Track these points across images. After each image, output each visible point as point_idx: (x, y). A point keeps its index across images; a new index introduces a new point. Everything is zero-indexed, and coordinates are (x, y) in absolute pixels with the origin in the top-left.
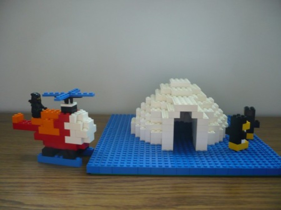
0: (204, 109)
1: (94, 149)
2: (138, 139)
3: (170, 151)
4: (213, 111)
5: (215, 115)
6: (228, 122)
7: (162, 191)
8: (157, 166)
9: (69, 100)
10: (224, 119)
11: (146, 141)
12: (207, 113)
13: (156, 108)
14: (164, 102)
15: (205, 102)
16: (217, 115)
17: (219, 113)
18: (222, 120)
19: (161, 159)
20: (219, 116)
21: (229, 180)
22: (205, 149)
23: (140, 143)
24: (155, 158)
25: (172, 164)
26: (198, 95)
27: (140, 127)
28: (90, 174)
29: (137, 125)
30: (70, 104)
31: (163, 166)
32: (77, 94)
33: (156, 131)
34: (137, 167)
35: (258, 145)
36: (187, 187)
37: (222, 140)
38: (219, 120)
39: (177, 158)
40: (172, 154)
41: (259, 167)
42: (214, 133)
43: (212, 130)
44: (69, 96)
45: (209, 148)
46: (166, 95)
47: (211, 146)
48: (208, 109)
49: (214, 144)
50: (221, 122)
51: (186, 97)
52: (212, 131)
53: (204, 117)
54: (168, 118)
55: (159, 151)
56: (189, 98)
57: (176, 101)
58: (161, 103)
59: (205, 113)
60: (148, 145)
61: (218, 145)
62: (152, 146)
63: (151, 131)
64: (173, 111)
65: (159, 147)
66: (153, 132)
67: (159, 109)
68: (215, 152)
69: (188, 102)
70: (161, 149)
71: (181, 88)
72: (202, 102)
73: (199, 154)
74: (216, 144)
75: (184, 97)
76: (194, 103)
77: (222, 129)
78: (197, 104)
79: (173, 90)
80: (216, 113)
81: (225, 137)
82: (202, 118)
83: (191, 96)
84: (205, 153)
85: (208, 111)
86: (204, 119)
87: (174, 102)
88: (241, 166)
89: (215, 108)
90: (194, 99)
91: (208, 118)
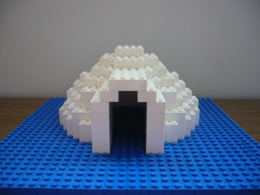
0: (162, 87)
2: (65, 133)
3: (105, 155)
4: (175, 91)
5: (179, 96)
6: (199, 108)
10: (193, 103)
11: (75, 137)
12: (165, 94)
13: (90, 87)
14: (101, 78)
15: (165, 77)
16: (182, 97)
17: (186, 95)
18: (189, 105)
19: (84, 170)
20: (185, 98)
22: (161, 150)
24: (73, 170)
25: (98, 181)
26: (154, 67)
27: (67, 116)
29: (65, 113)
31: (83, 185)
33: (87, 121)
34: (35, 187)
35: (244, 143)
37: (189, 134)
38: (186, 105)
40: (105, 161)
42: (177, 124)
43: (174, 120)
45: (168, 148)
46: (106, 67)
47: (172, 144)
48: (168, 88)
49: (176, 141)
50: (189, 107)
51: (134, 69)
52: (172, 122)
53: (157, 101)
54: (99, 101)
55: (88, 154)
56: (138, 71)
57: (115, 74)
58: (98, 79)
59: (161, 94)
60: (75, 143)
61: (182, 143)
62: (81, 145)
63: (80, 122)
64: (107, 90)
65: (89, 146)
66: (82, 123)
67: (93, 88)
68: (177, 156)
69: (132, 76)
70: (90, 152)
71: (129, 58)
72: (159, 77)
73: (150, 161)
74: (179, 141)
75: (132, 69)
76: (141, 77)
77: (190, 118)
78: (145, 79)
79: (116, 59)
80: (181, 94)
81: (194, 129)
82: (155, 102)
83: (142, 69)
84: (160, 159)
85: (168, 90)
86: (158, 103)
87: (111, 77)
88: (217, 184)
89: (179, 86)
90: (146, 72)
91: (164, 101)
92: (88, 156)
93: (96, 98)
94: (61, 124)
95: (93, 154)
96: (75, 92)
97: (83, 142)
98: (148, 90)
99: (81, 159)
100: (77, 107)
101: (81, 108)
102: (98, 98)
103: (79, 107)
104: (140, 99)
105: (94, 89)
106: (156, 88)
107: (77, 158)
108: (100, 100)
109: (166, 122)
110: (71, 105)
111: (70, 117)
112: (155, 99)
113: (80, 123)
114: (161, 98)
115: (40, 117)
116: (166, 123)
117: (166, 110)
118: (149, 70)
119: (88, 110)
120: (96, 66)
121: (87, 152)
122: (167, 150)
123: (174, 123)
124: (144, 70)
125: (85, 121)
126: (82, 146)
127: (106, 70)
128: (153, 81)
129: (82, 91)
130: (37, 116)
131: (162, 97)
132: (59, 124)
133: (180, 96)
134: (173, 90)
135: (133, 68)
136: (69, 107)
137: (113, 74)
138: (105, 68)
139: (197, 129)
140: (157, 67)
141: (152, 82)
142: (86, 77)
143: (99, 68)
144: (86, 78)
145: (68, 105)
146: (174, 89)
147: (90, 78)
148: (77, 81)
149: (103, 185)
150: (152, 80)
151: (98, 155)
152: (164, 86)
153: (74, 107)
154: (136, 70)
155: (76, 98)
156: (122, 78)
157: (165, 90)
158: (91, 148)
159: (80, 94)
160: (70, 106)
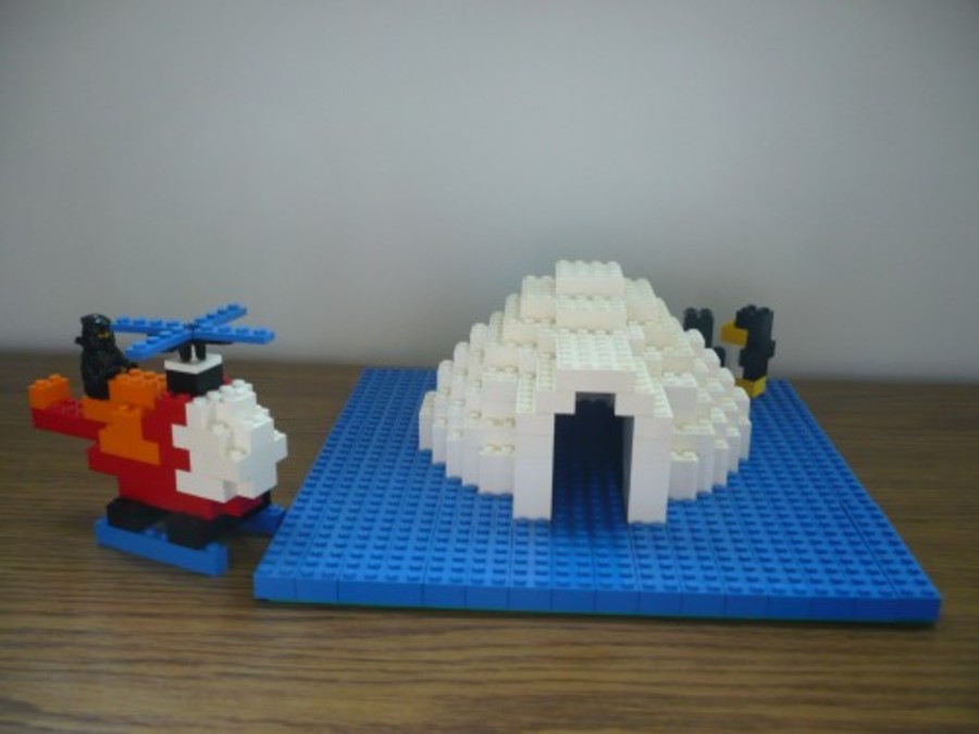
0: (666, 375)
1: (283, 515)
2: (439, 472)
3: (540, 524)
4: (695, 385)
5: (702, 395)
6: (751, 419)
7: (496, 670)
8: (488, 578)
9: (193, 349)
11: (466, 482)
12: (671, 393)
13: (500, 370)
14: (528, 350)
16: (711, 394)
17: (720, 388)
18: (727, 414)
19: (504, 552)
20: (718, 398)
21: (723, 635)
22: (659, 515)
23: (444, 487)
24: (484, 551)
25: (538, 573)
26: (647, 323)
27: (445, 433)
28: (264, 603)
29: (439, 424)
30: (196, 363)
31: (510, 580)
32: (215, 330)
33: (497, 448)
34: (420, 582)
36: (581, 659)
37: (723, 481)
38: (718, 414)
39: (561, 549)
40: (544, 535)
41: (831, 591)
42: (696, 459)
43: (689, 450)
44: (189, 338)
45: (675, 513)
46: (537, 321)
47: (685, 504)
48: (678, 375)
49: (693, 496)
50: (725, 419)
51: (604, 333)
52: (687, 454)
53: (657, 414)
54: (532, 411)
55: (504, 520)
56: (612, 338)
57: (565, 353)
58: (520, 352)
59: (664, 396)
60: (469, 495)
61: (705, 502)
62: (484, 499)
63: (481, 448)
64: (551, 389)
65: (505, 504)
66: (485, 451)
67: (509, 372)
68: (693, 531)
69: (606, 361)
70: (509, 516)
72: (660, 348)
73: (636, 538)
74: (701, 496)
75: (598, 333)
76: (624, 364)
77: (726, 446)
78: (632, 368)
80: (708, 387)
81: (735, 469)
82: (652, 416)
83: (622, 332)
84: (658, 534)
85: (679, 382)
86: (658, 419)
87: (559, 360)
88: (770, 586)
89: (705, 368)
90: (630, 342)
91: (670, 415)
92: (507, 524)
93: (524, 404)
94: (423, 446)
95: (516, 520)
97: (488, 494)
98: (638, 391)
99: (493, 531)
100: (471, 415)
102: (530, 404)
104: (619, 411)
105: (512, 375)
106: (652, 376)
107: (484, 528)
111: (453, 438)
113: (482, 453)
114: (663, 406)
115: (361, 426)
118: (638, 335)
121: (500, 516)
122: (674, 517)
123: (690, 457)
124: (625, 333)
126: (487, 503)
127: (539, 333)
129: (484, 379)
130: (352, 423)
131: (665, 402)
132: (415, 448)
133: (706, 394)
134: (690, 383)
135: (602, 329)
137: (561, 353)
139: (744, 468)
146: (693, 379)
148: (464, 346)
149: (550, 581)
150: (643, 359)
151: (525, 524)
152: (669, 370)
154: (608, 333)
156: (584, 365)
157: (673, 382)
158: (510, 508)
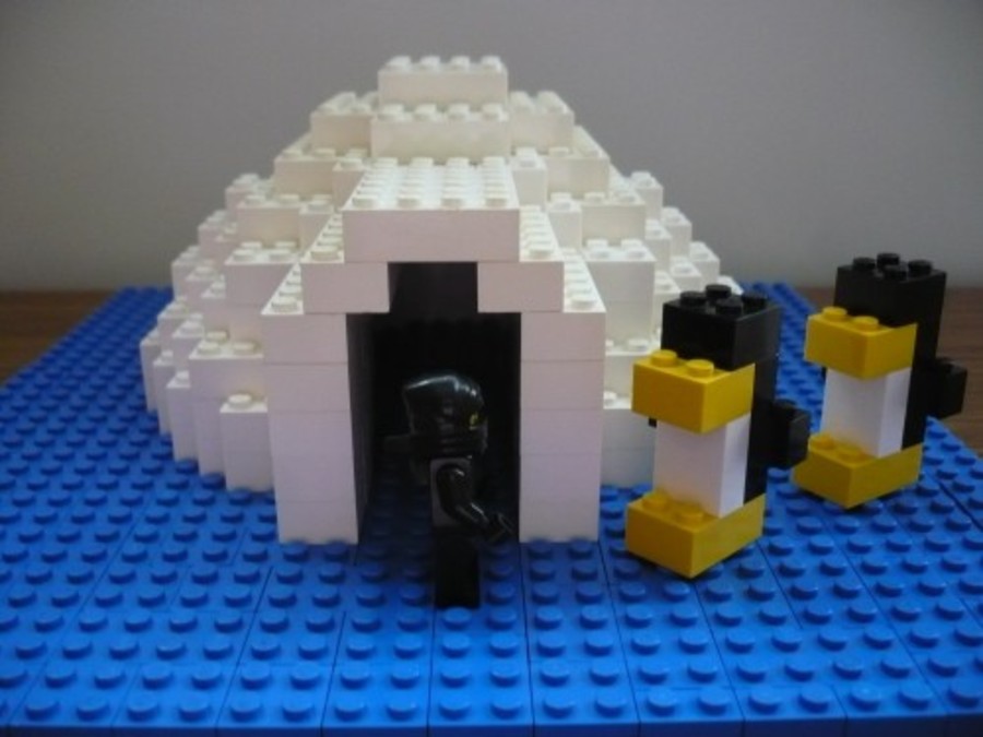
0: (590, 242)
2: (164, 450)
3: (336, 553)
4: (649, 257)
5: (662, 280)
11: (206, 467)
12: (600, 272)
13: (268, 245)
15: (601, 195)
22: (585, 525)
24: (189, 628)
26: (552, 150)
27: (170, 373)
29: (163, 359)
33: (255, 399)
35: (948, 483)
39: (365, 615)
40: (338, 580)
45: (617, 515)
46: (340, 153)
47: (634, 495)
48: (615, 243)
51: (465, 161)
53: (568, 306)
54: (300, 312)
55: (258, 548)
56: (479, 168)
57: (372, 185)
58: (304, 209)
59: (587, 275)
60: (206, 494)
62: (234, 502)
63: (223, 400)
64: (337, 258)
65: (265, 511)
66: (232, 405)
67: (283, 250)
69: (454, 193)
70: (271, 537)
71: (442, 109)
72: (578, 196)
73: (537, 578)
75: (452, 161)
76: (491, 196)
78: (512, 203)
79: (381, 117)
80: (672, 269)
82: (559, 310)
83: (500, 160)
84: (583, 564)
85: (618, 256)
86: (570, 316)
87: (354, 195)
89: (665, 235)
90: (516, 176)
91: (599, 307)
92: (260, 558)
93: (287, 298)
94: (150, 406)
95: (282, 546)
96: (204, 268)
97: (242, 490)
98: (525, 255)
99: (226, 573)
100: (211, 335)
101: (228, 336)
102: (296, 296)
103: (222, 335)
104: (490, 301)
105: (285, 252)
106: (562, 244)
107: (210, 568)
108: (305, 304)
109: (608, 395)
110: (188, 325)
111: (180, 381)
112: (559, 295)
113: (225, 409)
114: (585, 292)
115: (65, 374)
116: (610, 401)
117: (609, 343)
118: (531, 164)
119: (258, 346)
120: (295, 152)
121: (257, 538)
122: (614, 525)
124: (507, 162)
125: (246, 398)
126: (235, 511)
127: (338, 168)
128: (551, 216)
129: (230, 262)
130: (52, 370)
131: (591, 285)
132: (142, 408)
133: (669, 281)
134: (640, 255)
135: (461, 154)
136: (178, 334)
137: (363, 185)
138: (334, 158)
140: (566, 150)
141: (545, 220)
142: (250, 197)
143: (309, 158)
144: (248, 202)
145: (177, 323)
146: (644, 249)
147: (271, 204)
148: (217, 217)
149: (320, 707)
150: (543, 210)
151: (304, 553)
152: (595, 237)
153: (201, 335)
154: (474, 163)
155: (207, 295)
156: (402, 202)
157: (604, 255)
158: (272, 519)
159: (222, 277)
160: (184, 331)
